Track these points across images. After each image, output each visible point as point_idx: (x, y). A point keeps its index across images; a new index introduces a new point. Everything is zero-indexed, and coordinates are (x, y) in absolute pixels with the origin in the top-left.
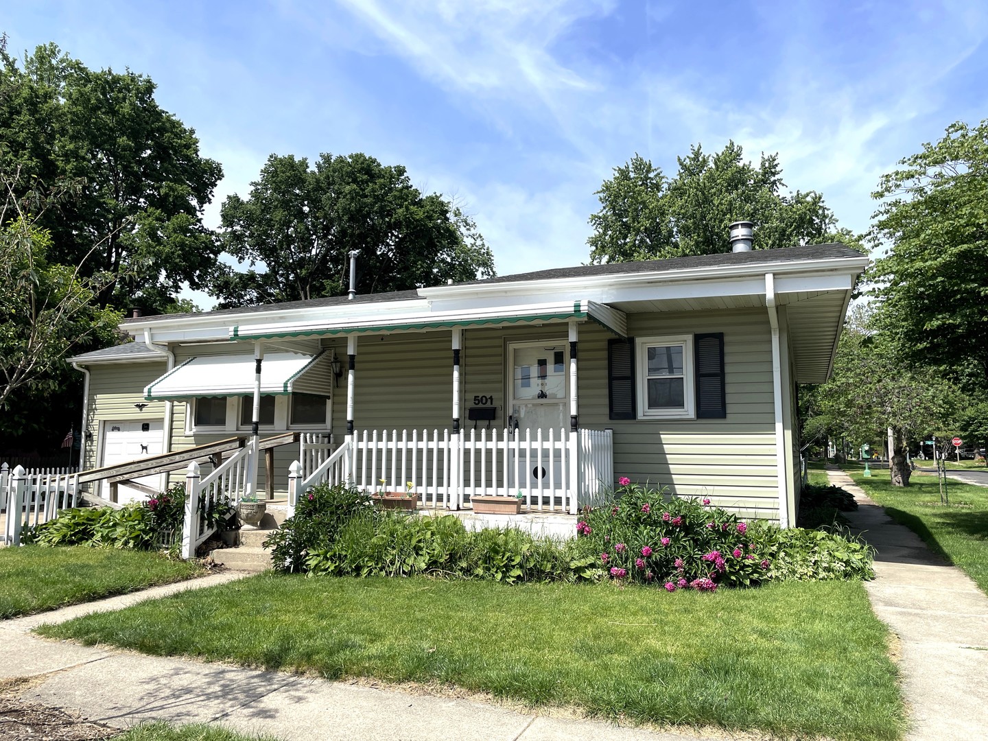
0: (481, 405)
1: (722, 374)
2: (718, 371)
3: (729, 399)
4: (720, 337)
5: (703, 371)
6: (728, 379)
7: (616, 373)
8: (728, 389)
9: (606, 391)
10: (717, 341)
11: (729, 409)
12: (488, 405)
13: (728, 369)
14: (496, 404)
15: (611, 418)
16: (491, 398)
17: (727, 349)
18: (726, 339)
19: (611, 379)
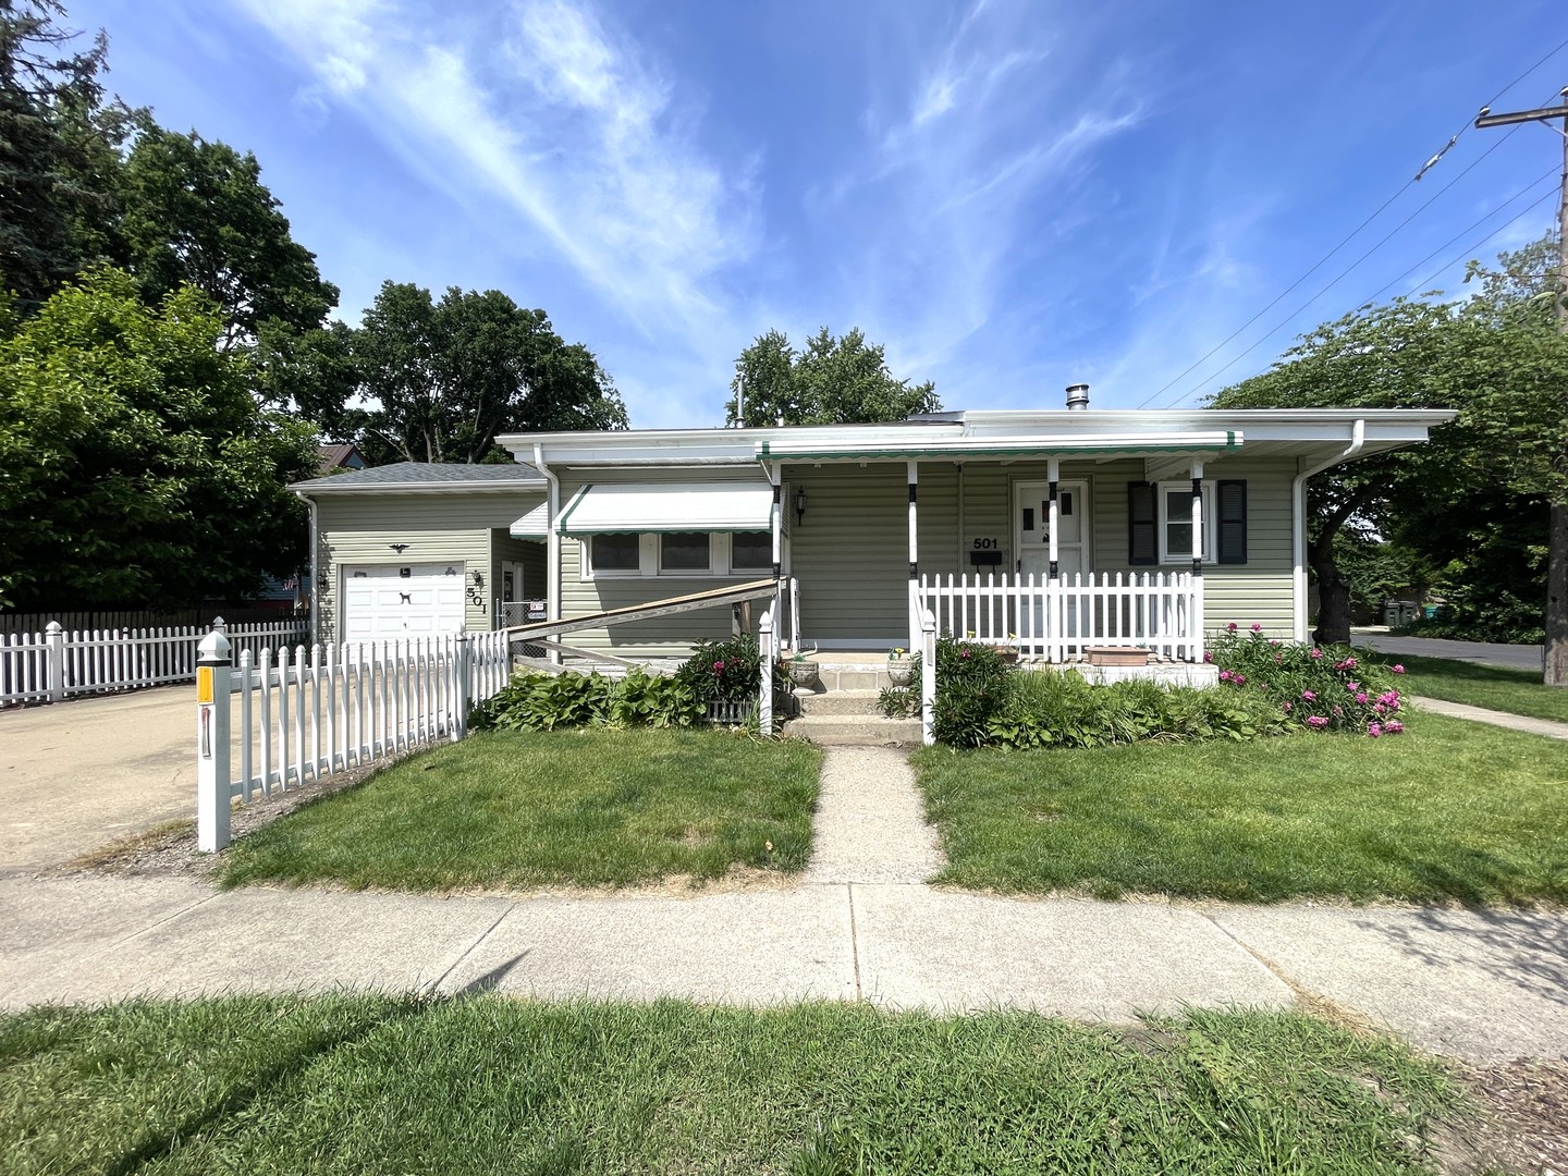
0: (982, 549)
1: (1243, 521)
2: (1239, 517)
3: (1250, 545)
4: (1243, 483)
5: (1226, 517)
6: (1250, 525)
7: (1137, 518)
8: (1250, 535)
9: (1126, 536)
10: (1239, 488)
11: (1250, 554)
12: (991, 548)
13: (1250, 516)
14: (1000, 547)
15: (1130, 563)
16: (995, 541)
17: (1249, 496)
18: (1248, 486)
19: (1132, 523)
